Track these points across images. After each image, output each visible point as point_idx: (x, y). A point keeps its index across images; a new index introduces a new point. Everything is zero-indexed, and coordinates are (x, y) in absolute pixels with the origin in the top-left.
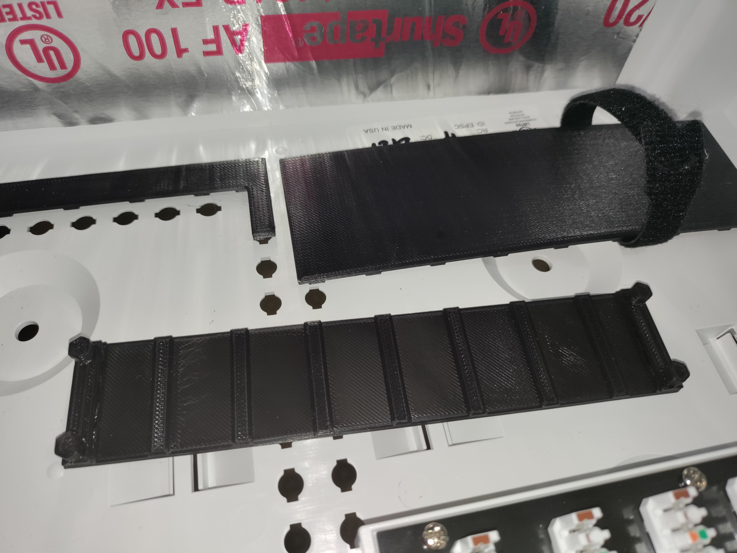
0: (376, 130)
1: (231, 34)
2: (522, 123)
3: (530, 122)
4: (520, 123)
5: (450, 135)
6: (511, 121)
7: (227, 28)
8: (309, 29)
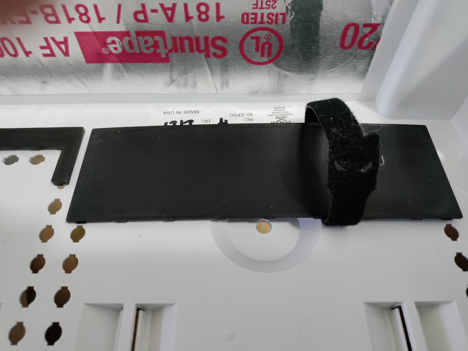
0: (173, 113)
1: (58, 44)
2: (282, 116)
3: (288, 116)
4: (280, 116)
5: (224, 121)
6: (274, 114)
7: (53, 39)
8: (110, 42)
